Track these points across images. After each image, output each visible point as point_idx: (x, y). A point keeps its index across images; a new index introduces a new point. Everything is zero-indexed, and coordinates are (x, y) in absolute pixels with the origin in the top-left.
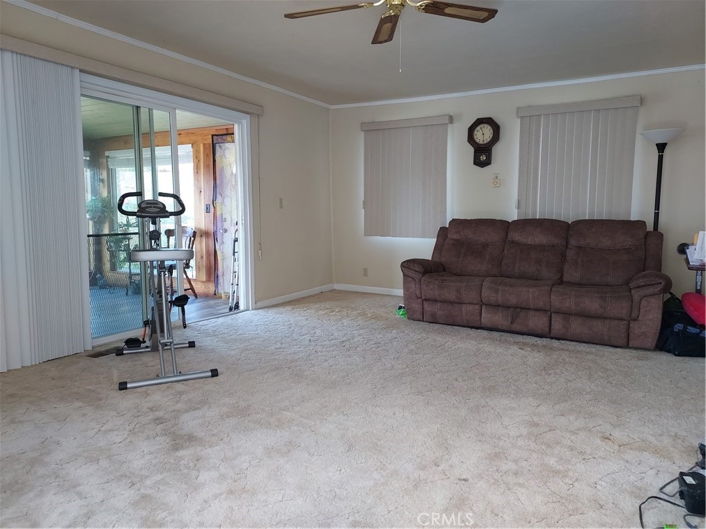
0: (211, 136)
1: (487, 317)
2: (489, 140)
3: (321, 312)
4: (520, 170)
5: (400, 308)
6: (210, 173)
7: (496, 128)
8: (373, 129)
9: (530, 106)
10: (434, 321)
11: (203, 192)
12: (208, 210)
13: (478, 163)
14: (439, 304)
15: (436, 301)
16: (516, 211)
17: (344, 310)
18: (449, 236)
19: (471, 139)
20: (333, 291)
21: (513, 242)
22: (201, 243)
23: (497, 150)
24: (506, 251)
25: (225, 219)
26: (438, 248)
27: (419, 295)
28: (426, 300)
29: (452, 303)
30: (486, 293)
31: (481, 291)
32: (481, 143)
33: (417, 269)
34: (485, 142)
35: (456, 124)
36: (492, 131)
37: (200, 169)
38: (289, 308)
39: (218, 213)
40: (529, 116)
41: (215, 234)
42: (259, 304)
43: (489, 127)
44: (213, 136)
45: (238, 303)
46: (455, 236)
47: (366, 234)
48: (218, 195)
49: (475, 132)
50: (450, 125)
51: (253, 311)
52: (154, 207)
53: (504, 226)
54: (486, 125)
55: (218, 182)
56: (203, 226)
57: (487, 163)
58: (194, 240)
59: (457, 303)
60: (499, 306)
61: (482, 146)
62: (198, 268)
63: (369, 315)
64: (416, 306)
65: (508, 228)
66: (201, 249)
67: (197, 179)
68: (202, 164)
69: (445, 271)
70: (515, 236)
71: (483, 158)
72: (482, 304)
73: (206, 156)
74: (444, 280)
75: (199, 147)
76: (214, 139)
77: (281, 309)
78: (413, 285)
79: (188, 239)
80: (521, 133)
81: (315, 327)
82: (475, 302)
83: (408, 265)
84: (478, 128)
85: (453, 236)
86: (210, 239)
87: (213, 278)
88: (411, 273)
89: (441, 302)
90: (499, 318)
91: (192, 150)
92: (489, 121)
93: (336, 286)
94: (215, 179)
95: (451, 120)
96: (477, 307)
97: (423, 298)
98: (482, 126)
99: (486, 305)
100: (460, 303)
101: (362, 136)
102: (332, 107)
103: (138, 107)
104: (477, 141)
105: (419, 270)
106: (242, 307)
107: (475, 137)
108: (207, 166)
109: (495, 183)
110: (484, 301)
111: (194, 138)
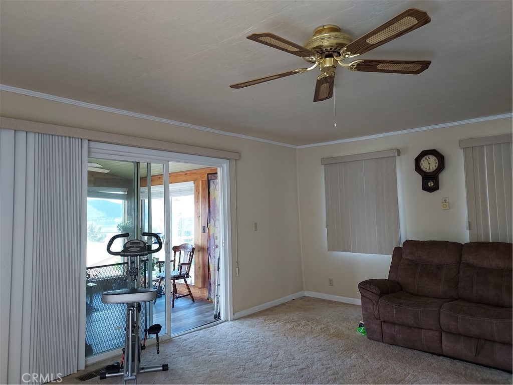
0: (207, 175)
1: (447, 345)
2: (435, 168)
3: (289, 326)
4: (467, 195)
5: (361, 325)
6: (206, 202)
7: (441, 159)
8: (330, 163)
9: (471, 139)
10: (393, 342)
11: (201, 217)
12: (204, 231)
13: (426, 188)
14: (397, 328)
15: (394, 324)
16: (468, 232)
17: (310, 323)
18: (404, 257)
19: (418, 168)
20: (303, 298)
21: (468, 265)
22: (199, 256)
23: (444, 177)
24: (461, 273)
25: (216, 237)
26: (394, 267)
27: (377, 316)
28: (384, 322)
29: (410, 327)
30: (444, 320)
31: (439, 318)
32: (428, 171)
33: (374, 291)
34: (432, 170)
35: (403, 156)
36: (437, 161)
37: (199, 199)
38: (261, 319)
39: (211, 233)
40: (472, 148)
41: (209, 249)
42: (237, 315)
43: (434, 158)
44: (208, 174)
45: (219, 313)
46: (409, 257)
47: (329, 250)
48: (211, 219)
49: (422, 162)
50: (398, 158)
51: (230, 323)
52: (136, 247)
53: (458, 248)
54: (431, 156)
55: (211, 209)
56: (200, 243)
57: (435, 188)
58: (193, 254)
59: (415, 327)
60: (460, 335)
61: (429, 174)
62: (196, 277)
63: (332, 331)
64: (375, 326)
65: (462, 250)
66: (199, 262)
67: (197, 207)
68: (201, 195)
69: (402, 290)
70: (469, 258)
71: (431, 184)
72: (441, 331)
73: (203, 189)
74: (400, 304)
75: (199, 184)
76: (209, 177)
77: (254, 321)
78: (371, 306)
79: (189, 254)
80: (465, 161)
81: (279, 347)
82: (434, 329)
83: (366, 286)
84: (424, 159)
85: (407, 256)
86: (205, 253)
87: (206, 286)
88: (368, 295)
89: (399, 325)
90: (461, 347)
91: (194, 185)
92: (434, 152)
93: (307, 294)
94: (209, 206)
95: (399, 152)
96: (437, 333)
97: (382, 319)
98: (427, 157)
99: (446, 332)
100: (418, 328)
101: (322, 169)
102: (298, 147)
103: (138, 163)
104: (424, 169)
105: (376, 292)
106: (222, 317)
107: (422, 167)
108: (204, 197)
109: (445, 206)
110: (443, 328)
111: (195, 177)
